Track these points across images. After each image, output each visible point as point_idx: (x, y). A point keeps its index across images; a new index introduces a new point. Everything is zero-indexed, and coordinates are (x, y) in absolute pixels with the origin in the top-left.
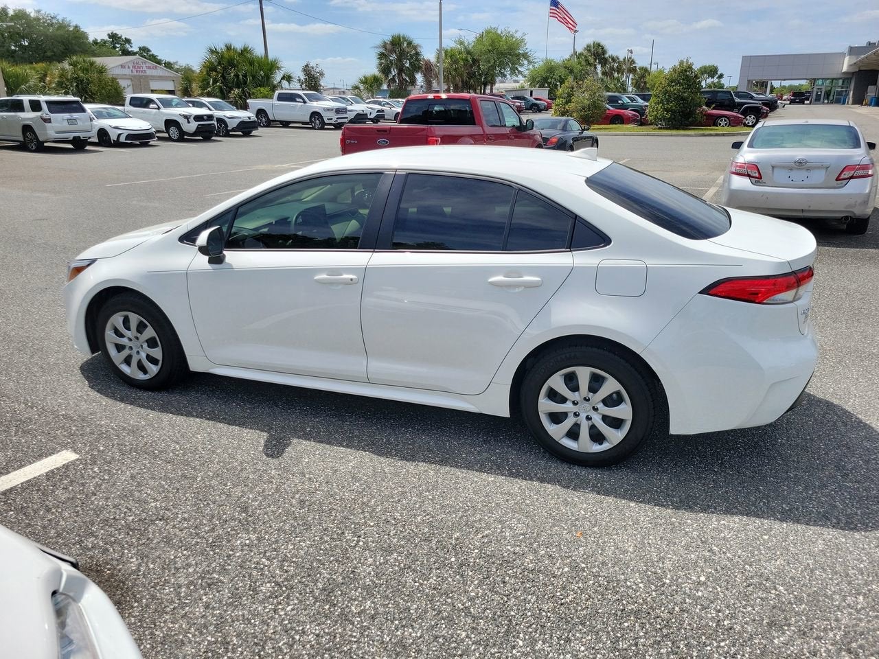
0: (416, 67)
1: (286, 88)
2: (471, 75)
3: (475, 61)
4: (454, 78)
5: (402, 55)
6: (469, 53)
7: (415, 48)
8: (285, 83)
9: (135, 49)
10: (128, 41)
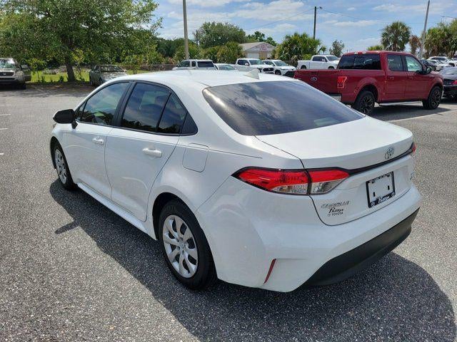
0: (406, 41)
1: (321, 54)
2: (445, 44)
3: (449, 35)
4: (432, 46)
5: (398, 33)
6: (445, 30)
7: (407, 29)
8: (322, 52)
9: (266, 39)
10: (263, 35)
